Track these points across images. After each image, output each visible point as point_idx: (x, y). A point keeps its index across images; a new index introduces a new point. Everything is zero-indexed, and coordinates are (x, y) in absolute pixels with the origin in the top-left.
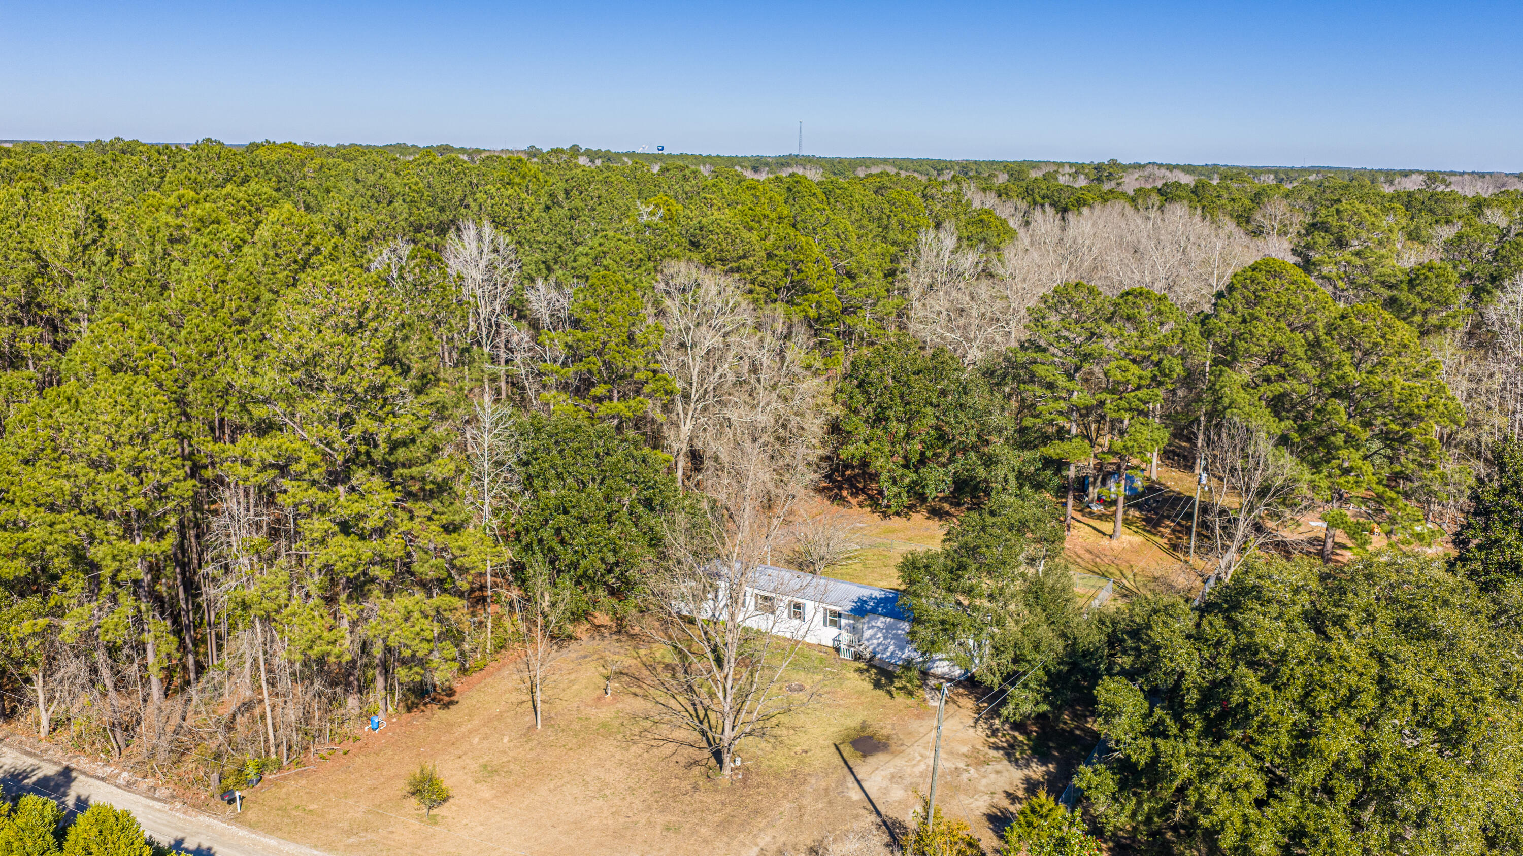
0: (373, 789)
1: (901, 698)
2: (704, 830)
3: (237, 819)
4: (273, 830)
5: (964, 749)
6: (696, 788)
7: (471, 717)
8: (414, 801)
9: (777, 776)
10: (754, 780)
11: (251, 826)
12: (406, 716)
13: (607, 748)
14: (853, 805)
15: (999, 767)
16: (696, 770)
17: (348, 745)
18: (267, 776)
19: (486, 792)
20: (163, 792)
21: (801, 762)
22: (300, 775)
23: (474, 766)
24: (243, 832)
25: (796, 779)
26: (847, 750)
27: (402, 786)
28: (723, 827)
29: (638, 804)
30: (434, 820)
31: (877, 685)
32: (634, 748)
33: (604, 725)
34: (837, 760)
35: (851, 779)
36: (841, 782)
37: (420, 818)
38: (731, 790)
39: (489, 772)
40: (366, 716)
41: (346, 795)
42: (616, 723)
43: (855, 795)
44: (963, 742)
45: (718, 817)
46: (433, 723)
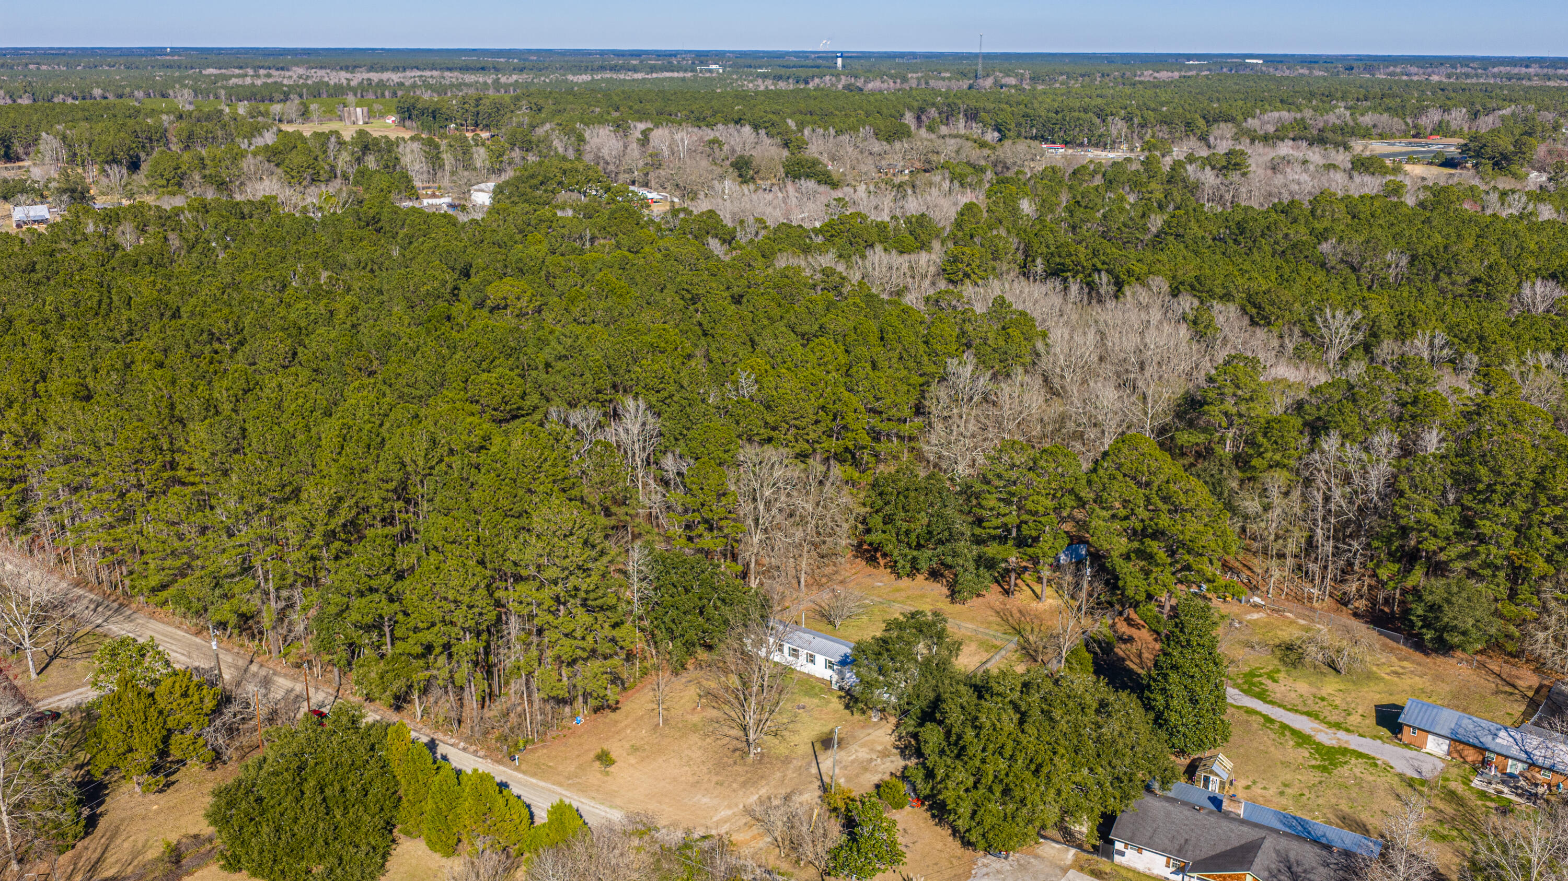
0: (579, 756)
1: (857, 716)
2: (735, 785)
3: (517, 769)
4: (534, 775)
5: (880, 748)
6: (735, 763)
7: (627, 717)
8: (598, 763)
9: (777, 758)
10: (766, 760)
11: (524, 773)
12: (594, 716)
13: (694, 738)
14: (811, 775)
15: (893, 758)
16: (737, 753)
17: (565, 732)
18: (529, 747)
19: (632, 760)
20: (481, 753)
21: (792, 751)
22: (543, 747)
23: (627, 746)
24: (520, 776)
25: (787, 760)
26: (818, 746)
27: (592, 755)
28: (744, 785)
29: (705, 770)
30: (607, 773)
31: (847, 707)
32: (708, 740)
33: (695, 725)
34: (811, 751)
35: (814, 764)
36: (809, 764)
37: (601, 772)
38: (753, 765)
39: (635, 749)
40: (574, 717)
41: (566, 758)
42: (701, 725)
43: (814, 770)
44: (881, 744)
45: (742, 779)
46: (607, 720)
